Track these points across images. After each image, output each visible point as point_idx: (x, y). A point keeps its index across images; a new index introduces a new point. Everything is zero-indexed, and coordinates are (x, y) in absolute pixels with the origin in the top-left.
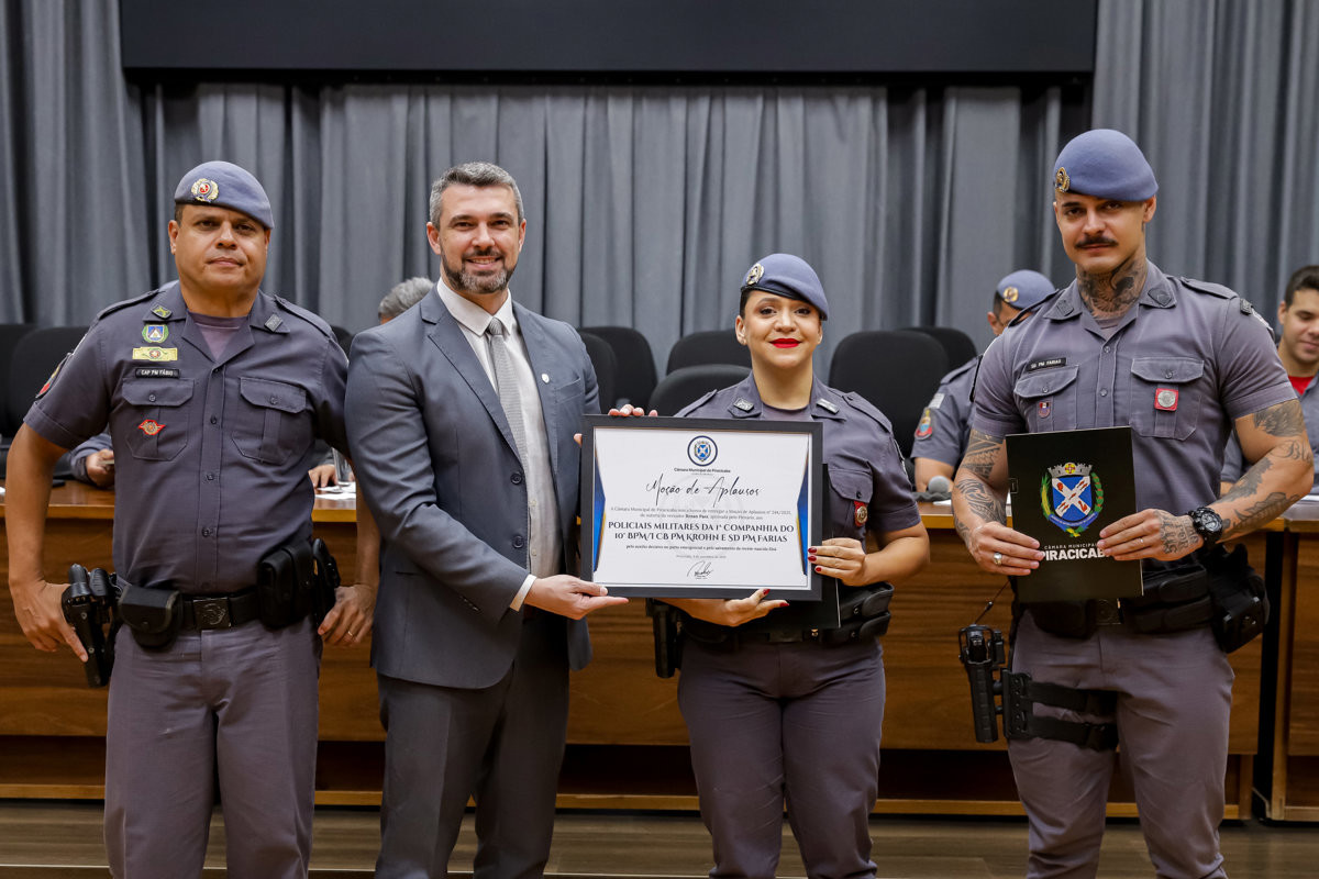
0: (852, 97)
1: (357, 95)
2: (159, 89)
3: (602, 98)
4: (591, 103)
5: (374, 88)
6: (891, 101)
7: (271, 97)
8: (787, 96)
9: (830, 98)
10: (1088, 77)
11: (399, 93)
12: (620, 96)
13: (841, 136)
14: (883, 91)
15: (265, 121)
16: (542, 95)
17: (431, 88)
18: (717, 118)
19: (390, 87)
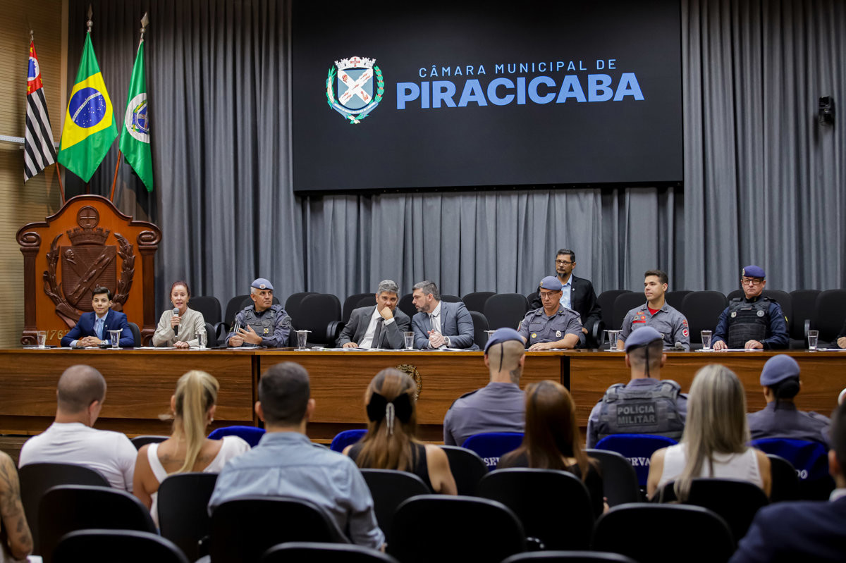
0: (586, 193)
1: (385, 198)
2: (308, 198)
3: (483, 196)
4: (479, 198)
5: (392, 195)
6: (603, 194)
7: (352, 200)
8: (559, 193)
9: (577, 193)
10: (682, 183)
11: (402, 196)
12: (491, 195)
13: (582, 210)
14: (599, 191)
15: (349, 210)
16: (459, 196)
17: (414, 194)
18: (530, 203)
19: (398, 194)
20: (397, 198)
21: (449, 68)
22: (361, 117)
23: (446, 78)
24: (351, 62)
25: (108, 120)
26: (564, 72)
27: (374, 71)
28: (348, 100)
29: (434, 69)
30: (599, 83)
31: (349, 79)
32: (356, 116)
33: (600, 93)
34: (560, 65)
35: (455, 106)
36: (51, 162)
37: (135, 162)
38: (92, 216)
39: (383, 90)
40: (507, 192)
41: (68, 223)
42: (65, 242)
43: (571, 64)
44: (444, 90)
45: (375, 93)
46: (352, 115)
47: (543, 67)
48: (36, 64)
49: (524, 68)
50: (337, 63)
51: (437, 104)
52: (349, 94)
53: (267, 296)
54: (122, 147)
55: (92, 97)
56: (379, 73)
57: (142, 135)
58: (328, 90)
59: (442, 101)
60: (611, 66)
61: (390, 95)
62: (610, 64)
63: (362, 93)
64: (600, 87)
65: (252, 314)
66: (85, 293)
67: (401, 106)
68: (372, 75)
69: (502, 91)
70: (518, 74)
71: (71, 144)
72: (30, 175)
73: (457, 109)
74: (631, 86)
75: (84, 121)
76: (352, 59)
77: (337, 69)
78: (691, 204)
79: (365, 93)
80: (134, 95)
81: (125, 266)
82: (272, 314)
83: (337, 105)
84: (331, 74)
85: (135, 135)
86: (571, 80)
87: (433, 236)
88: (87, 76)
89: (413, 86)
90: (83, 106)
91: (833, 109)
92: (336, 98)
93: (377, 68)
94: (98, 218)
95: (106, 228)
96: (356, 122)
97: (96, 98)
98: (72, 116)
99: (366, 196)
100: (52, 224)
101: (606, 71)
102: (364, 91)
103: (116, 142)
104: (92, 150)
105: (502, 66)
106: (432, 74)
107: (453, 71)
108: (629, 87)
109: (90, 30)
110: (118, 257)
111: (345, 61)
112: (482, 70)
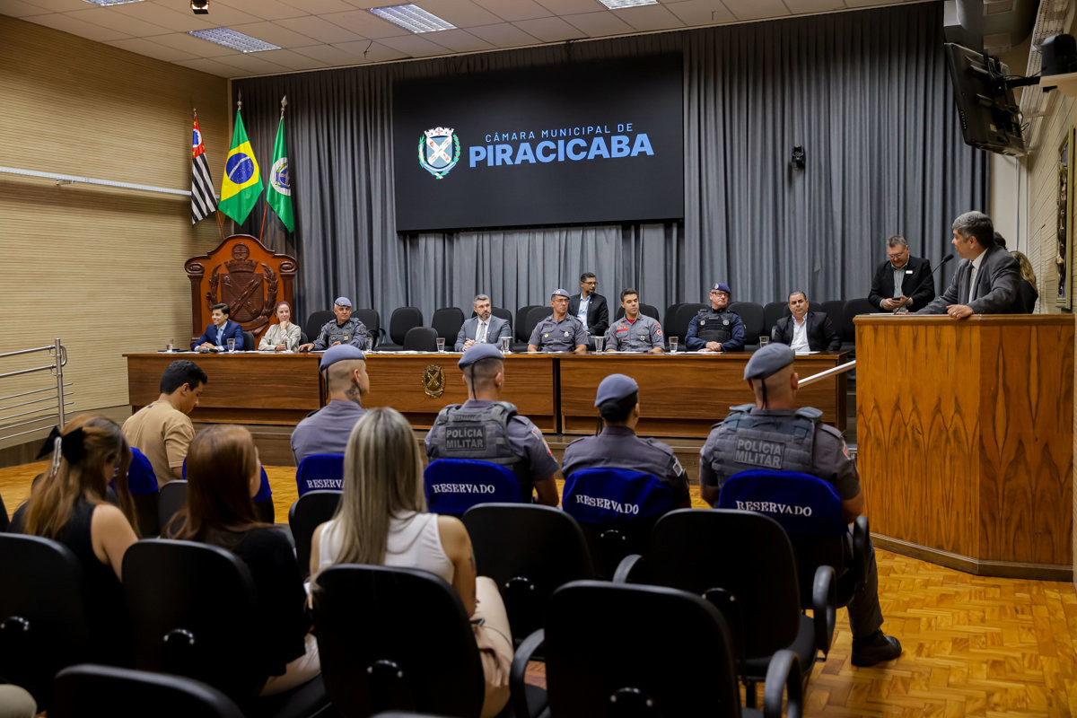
0: (610, 229)
1: (463, 235)
2: (408, 236)
3: (534, 233)
4: (531, 234)
5: (468, 233)
6: (623, 230)
7: (439, 237)
8: (590, 230)
9: (603, 229)
10: (683, 219)
11: (475, 234)
12: (539, 232)
13: (607, 241)
14: (620, 227)
15: (437, 245)
16: (517, 232)
17: (484, 232)
18: (569, 237)
19: (472, 232)
20: (471, 236)
21: (507, 135)
22: (444, 174)
23: (505, 142)
24: (436, 132)
25: (255, 178)
26: (593, 135)
27: (453, 138)
28: (434, 161)
29: (497, 135)
30: (620, 142)
31: (435, 144)
32: (440, 173)
33: (620, 150)
34: (590, 129)
35: (512, 164)
36: (213, 210)
37: (278, 210)
38: (244, 250)
39: (460, 153)
40: (551, 229)
41: (225, 256)
42: (223, 270)
43: (599, 130)
44: (504, 151)
45: (454, 155)
46: (437, 172)
47: (577, 131)
48: (199, 134)
49: (563, 132)
50: (426, 132)
51: (499, 163)
52: (435, 157)
53: (345, 311)
54: (268, 199)
55: (243, 160)
56: (456, 139)
57: (284, 189)
58: (420, 154)
59: (503, 160)
60: (629, 129)
61: (465, 156)
62: (628, 127)
63: (444, 155)
64: (620, 146)
65: (335, 326)
66: (239, 308)
67: (473, 164)
68: (451, 141)
69: (547, 152)
70: (559, 138)
71: (229, 197)
72: (197, 220)
73: (514, 166)
74: (644, 145)
75: (238, 178)
76: (437, 129)
77: (426, 137)
78: (690, 236)
79: (447, 155)
80: (276, 159)
81: (270, 288)
82: (350, 325)
83: (426, 165)
84: (421, 141)
85: (278, 189)
86: (599, 141)
87: (498, 264)
88: (239, 144)
89: (480, 149)
90: (236, 167)
91: (803, 157)
92: (426, 159)
93: (455, 136)
94: (248, 252)
95: (255, 260)
96: (441, 177)
97: (246, 161)
98: (228, 175)
99: (449, 234)
100: (213, 257)
101: (625, 133)
103: (263, 194)
104: (244, 202)
105: (547, 132)
106: (495, 139)
107: (510, 137)
108: (642, 145)
109: (240, 108)
110: (265, 283)
111: (432, 131)
112: (532, 135)
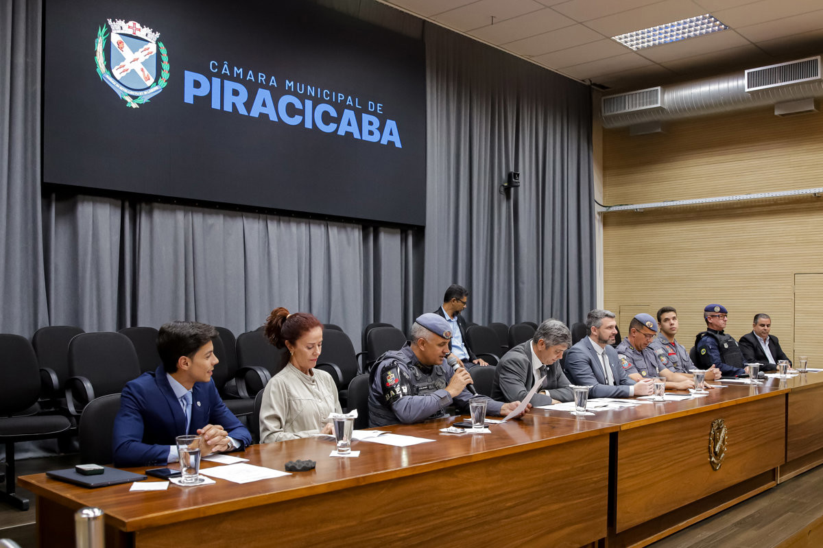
1: (159, 208)
5: (167, 205)
6: (363, 231)
7: (116, 206)
9: (345, 227)
10: (424, 227)
12: (272, 219)
16: (242, 216)
17: (194, 208)
19: (174, 206)
20: (174, 210)
21: (241, 70)
22: (141, 101)
23: (238, 80)
24: (129, 27)
26: (345, 105)
27: (158, 47)
28: (124, 74)
29: (226, 66)
30: (371, 123)
31: (126, 48)
32: (134, 98)
33: (371, 133)
34: (340, 97)
35: (247, 114)
39: (169, 74)
43: (350, 99)
44: (235, 93)
45: (159, 76)
46: (129, 95)
47: (327, 95)
49: (311, 91)
50: (110, 21)
51: (228, 108)
52: (125, 68)
56: (164, 51)
58: (97, 53)
59: (234, 105)
60: (380, 110)
62: (378, 108)
63: (142, 70)
64: (371, 128)
67: (189, 99)
68: (155, 51)
69: (291, 110)
70: (306, 96)
73: (249, 118)
76: (131, 23)
77: (109, 30)
79: (146, 72)
83: (111, 79)
84: (101, 33)
86: (349, 114)
89: (202, 79)
92: (108, 67)
93: (161, 45)
96: (134, 105)
99: (132, 202)
101: (374, 113)
102: (145, 69)
105: (292, 83)
106: (223, 72)
107: (245, 74)
108: (391, 134)
111: (121, 23)
112: (273, 82)
